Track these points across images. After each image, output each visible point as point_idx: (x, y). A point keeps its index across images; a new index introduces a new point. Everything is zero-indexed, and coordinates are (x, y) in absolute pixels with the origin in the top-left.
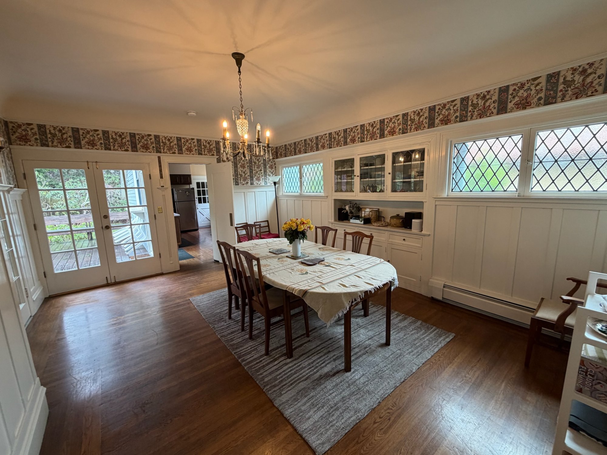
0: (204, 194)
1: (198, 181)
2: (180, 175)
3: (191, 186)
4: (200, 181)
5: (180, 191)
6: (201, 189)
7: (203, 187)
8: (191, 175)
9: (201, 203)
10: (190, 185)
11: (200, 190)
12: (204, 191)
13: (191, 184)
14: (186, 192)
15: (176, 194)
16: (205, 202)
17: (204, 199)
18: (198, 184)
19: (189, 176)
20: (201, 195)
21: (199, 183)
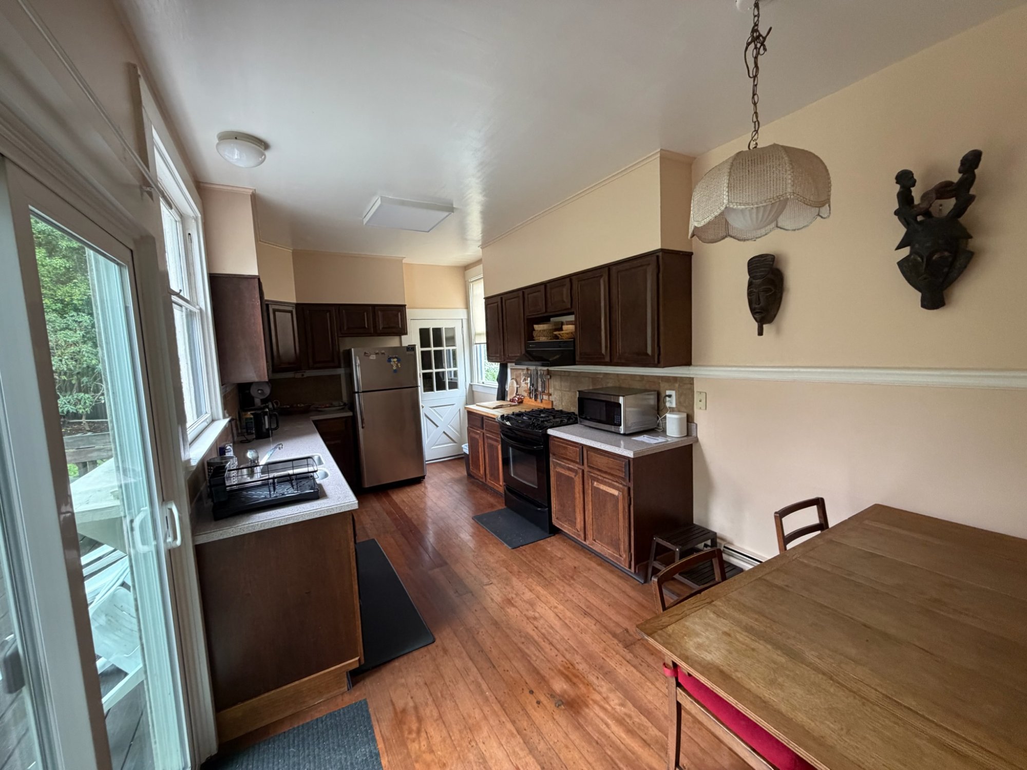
0: (439, 364)
1: (425, 326)
2: (374, 306)
3: (406, 341)
4: (431, 325)
5: (373, 357)
6: (433, 349)
7: (438, 343)
8: (405, 306)
9: (432, 390)
10: (403, 337)
11: (429, 352)
12: (439, 354)
13: (406, 334)
14: (389, 360)
15: (361, 365)
16: (441, 386)
17: (440, 377)
18: (424, 333)
19: (401, 309)
20: (430, 368)
21: (428, 330)
